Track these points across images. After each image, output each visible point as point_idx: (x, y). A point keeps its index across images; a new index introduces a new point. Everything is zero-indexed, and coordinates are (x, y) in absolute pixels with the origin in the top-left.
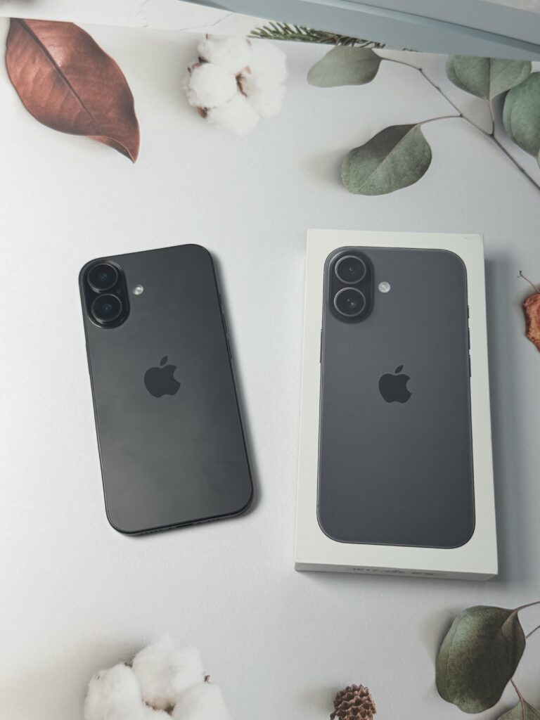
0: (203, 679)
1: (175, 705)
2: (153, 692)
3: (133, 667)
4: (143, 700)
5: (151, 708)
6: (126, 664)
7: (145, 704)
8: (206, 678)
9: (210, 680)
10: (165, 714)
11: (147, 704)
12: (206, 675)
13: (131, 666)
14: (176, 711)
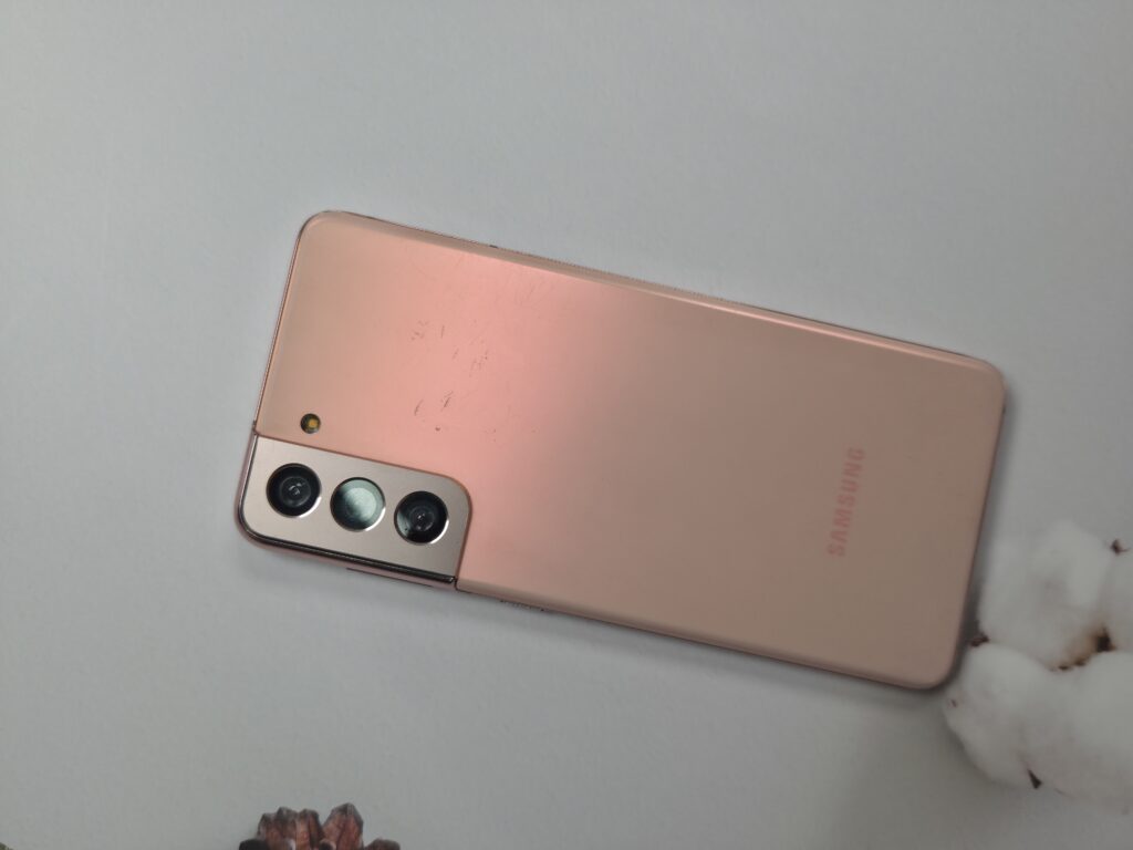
0: (1110, 554)
1: (1104, 629)
2: (1056, 644)
3: (990, 637)
4: (1052, 670)
5: (1077, 669)
6: (976, 644)
7: (1059, 671)
8: (1116, 548)
9: (1123, 544)
10: (1105, 657)
11: (1064, 668)
12: (1110, 542)
13: (985, 640)
14: (1117, 637)
